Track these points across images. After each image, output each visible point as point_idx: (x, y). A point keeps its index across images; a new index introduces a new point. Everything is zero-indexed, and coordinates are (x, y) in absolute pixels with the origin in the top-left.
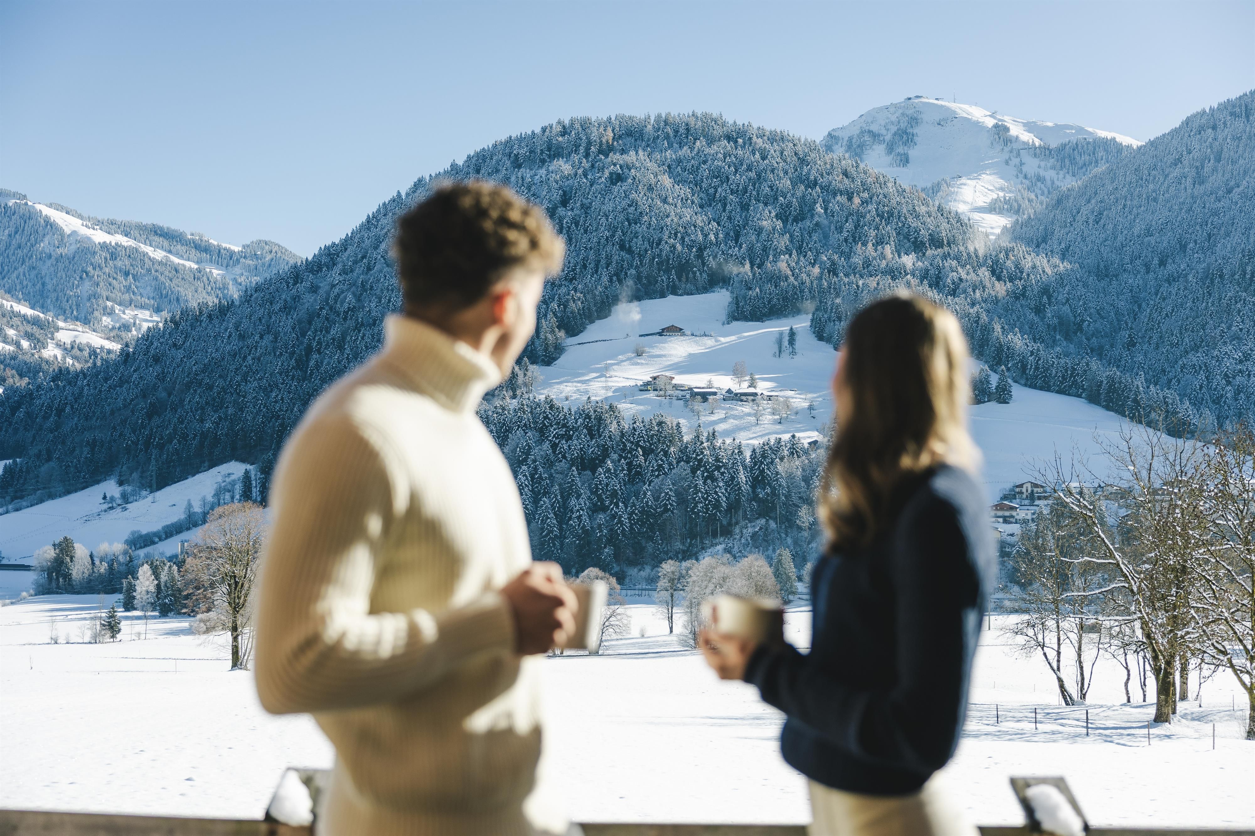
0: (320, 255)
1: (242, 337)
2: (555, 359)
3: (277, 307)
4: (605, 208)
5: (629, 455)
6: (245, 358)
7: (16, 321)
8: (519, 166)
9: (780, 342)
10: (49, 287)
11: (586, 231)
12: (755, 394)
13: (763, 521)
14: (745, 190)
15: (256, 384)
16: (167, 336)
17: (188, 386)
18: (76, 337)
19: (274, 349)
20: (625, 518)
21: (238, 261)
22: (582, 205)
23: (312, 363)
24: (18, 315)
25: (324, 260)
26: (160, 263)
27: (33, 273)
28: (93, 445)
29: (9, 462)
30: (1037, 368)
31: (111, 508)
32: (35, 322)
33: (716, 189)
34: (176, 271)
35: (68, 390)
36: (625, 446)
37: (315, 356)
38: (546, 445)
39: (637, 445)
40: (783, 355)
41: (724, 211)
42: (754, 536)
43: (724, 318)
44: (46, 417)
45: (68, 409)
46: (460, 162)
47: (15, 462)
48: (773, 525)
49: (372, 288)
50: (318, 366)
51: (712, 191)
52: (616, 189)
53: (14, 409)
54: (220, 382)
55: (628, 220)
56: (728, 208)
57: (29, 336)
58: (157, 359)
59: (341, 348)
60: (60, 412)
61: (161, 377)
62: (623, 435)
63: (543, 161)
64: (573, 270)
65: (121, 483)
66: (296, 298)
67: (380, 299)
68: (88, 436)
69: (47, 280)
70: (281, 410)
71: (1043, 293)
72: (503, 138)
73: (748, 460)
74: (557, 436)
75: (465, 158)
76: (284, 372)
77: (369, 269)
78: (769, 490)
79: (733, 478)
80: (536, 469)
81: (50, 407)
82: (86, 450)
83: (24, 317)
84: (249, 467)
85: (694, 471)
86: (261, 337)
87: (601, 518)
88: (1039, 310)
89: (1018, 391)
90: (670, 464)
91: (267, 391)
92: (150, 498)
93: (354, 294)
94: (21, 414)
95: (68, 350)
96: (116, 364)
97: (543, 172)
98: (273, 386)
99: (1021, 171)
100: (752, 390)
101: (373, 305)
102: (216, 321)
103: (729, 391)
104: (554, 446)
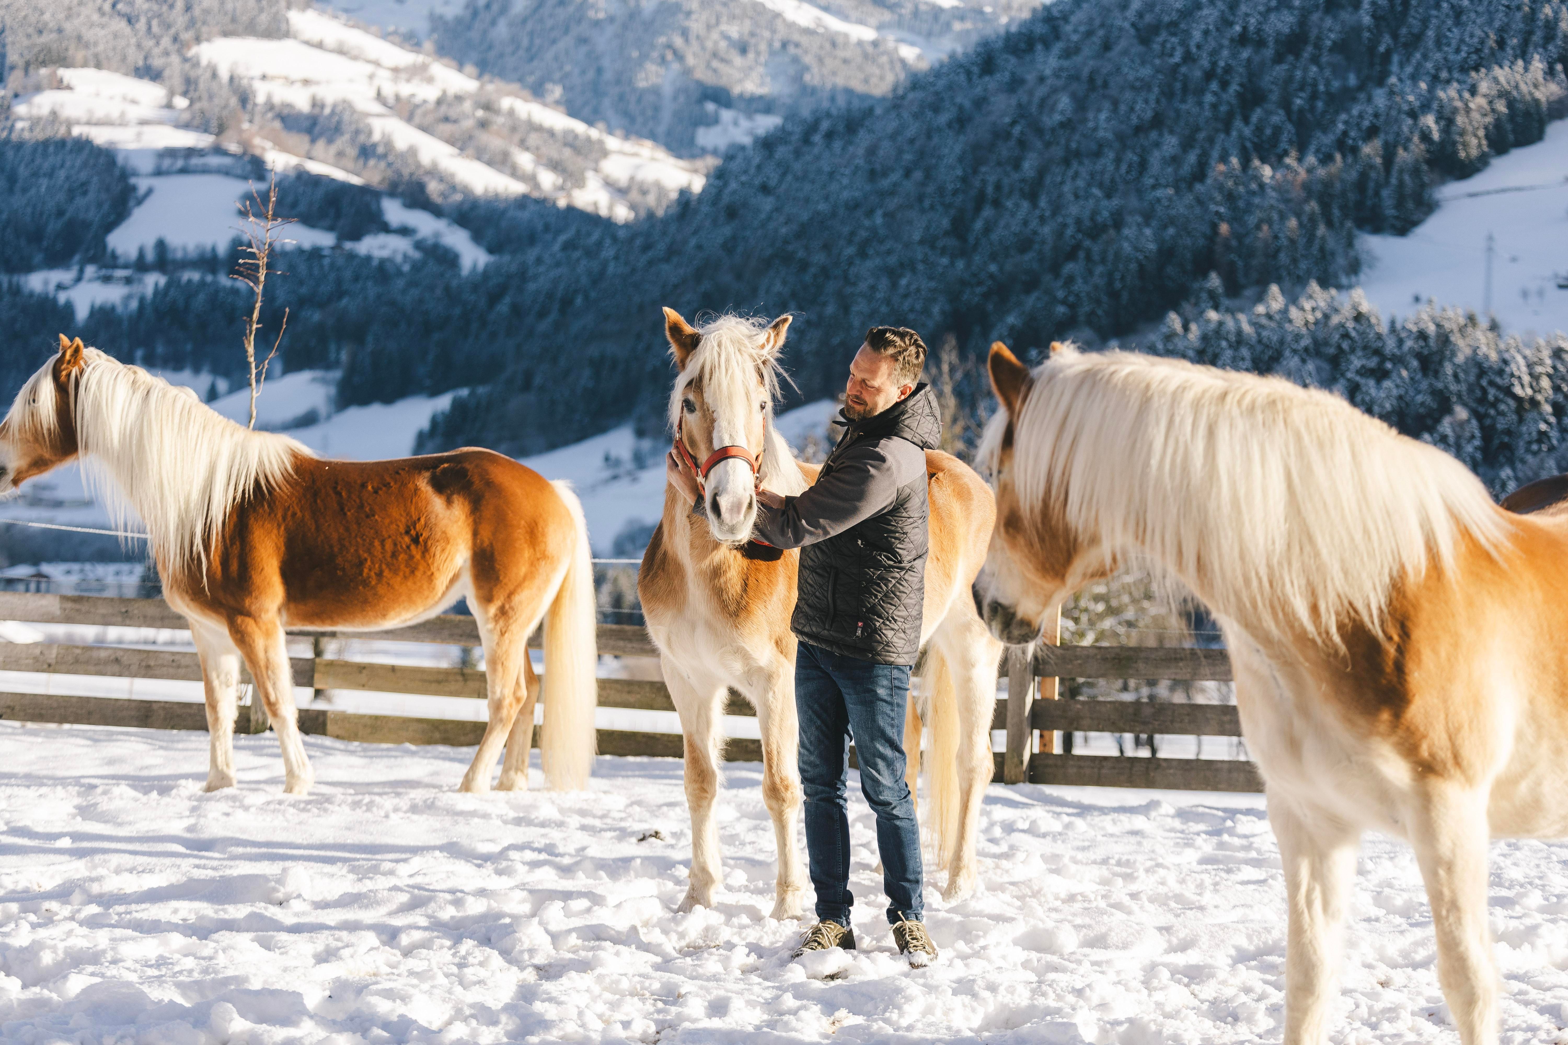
0: (1033, 21)
1: (873, 175)
2: (1415, 224)
3: (943, 119)
5: (1492, 412)
7: (533, 139)
10: (608, 75)
15: (878, 261)
16: (752, 171)
17: (768, 263)
18: (638, 167)
19: (920, 198)
21: (948, 26)
23: (978, 225)
24: (538, 129)
25: (1040, 29)
26: (807, 31)
27: (584, 49)
28: (597, 365)
29: (463, 392)
31: (615, 477)
32: (571, 142)
34: (834, 44)
35: (583, 266)
36: (1484, 391)
37: (988, 212)
44: (542, 314)
45: (579, 301)
47: (472, 394)
49: (1105, 85)
50: (987, 230)
53: (494, 298)
54: (819, 258)
57: (555, 166)
58: (732, 213)
59: (1033, 197)
60: (566, 303)
61: (729, 247)
62: (1481, 371)
64: (1478, 51)
65: (640, 433)
66: (980, 103)
67: (1115, 103)
68: (593, 351)
69: (606, 62)
70: (912, 310)
76: (929, 241)
77: (1107, 46)
81: (550, 295)
82: (587, 372)
83: (551, 133)
86: (907, 174)
91: (893, 274)
93: (1074, 96)
94: (503, 307)
95: (619, 191)
96: (666, 222)
98: (909, 265)
101: (1103, 116)
102: (837, 145)
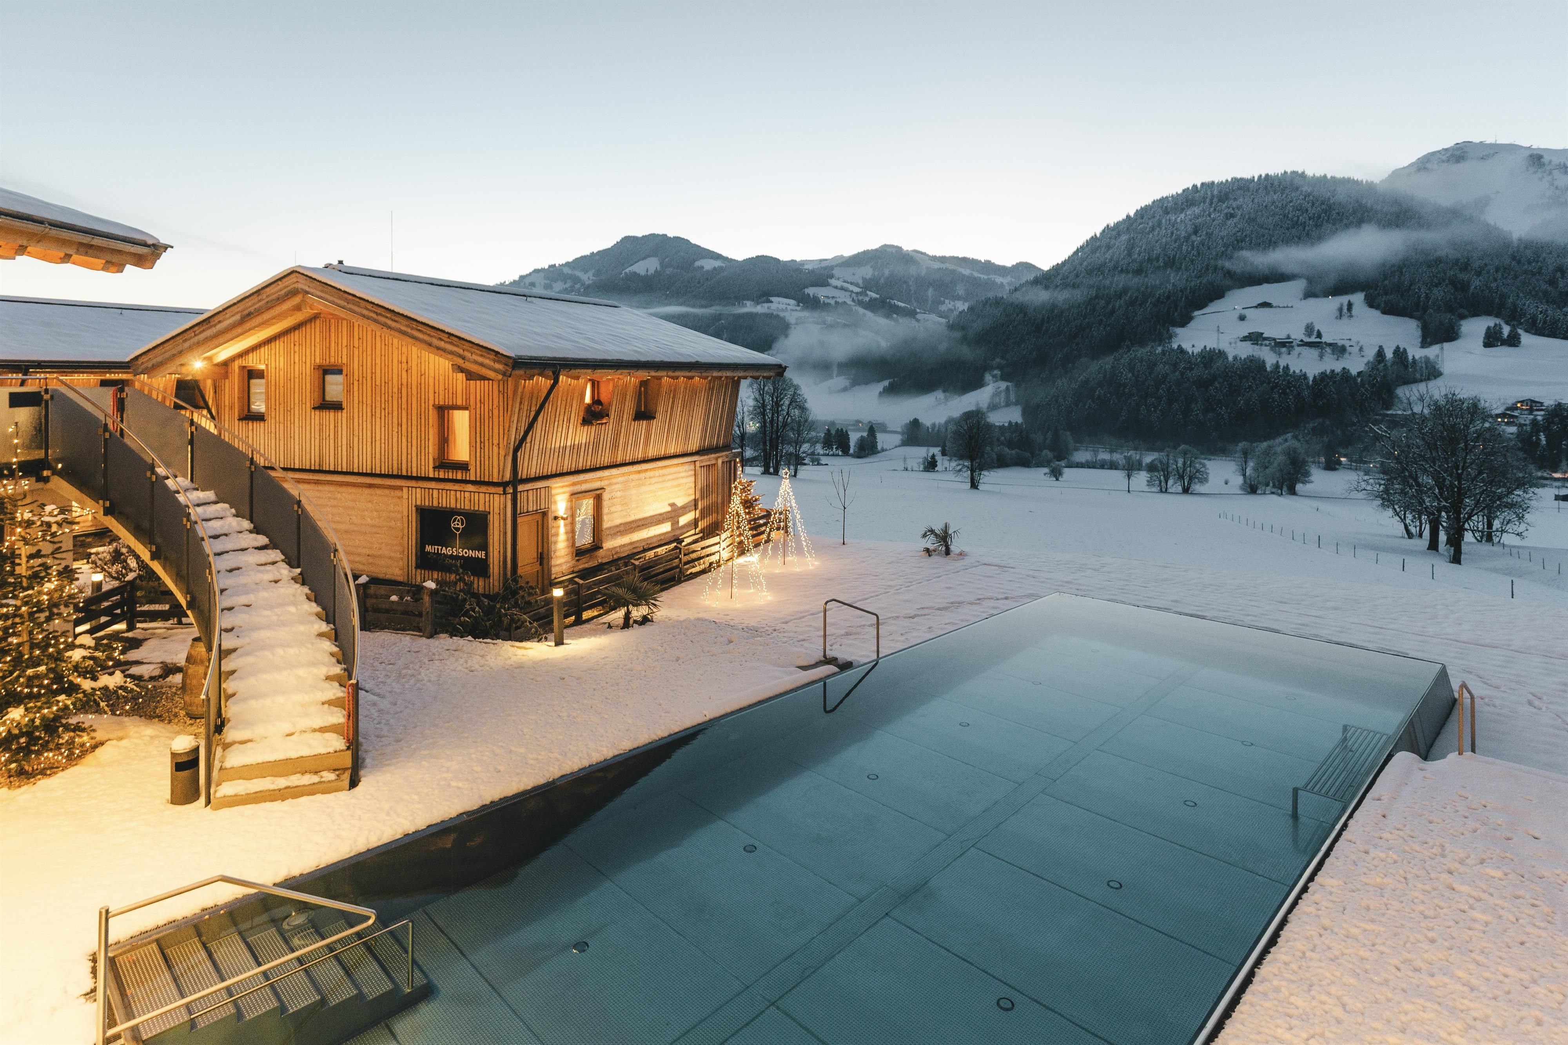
4: (1222, 234)
5: (1230, 380)
6: (1008, 326)
8: (1168, 213)
9: (1340, 310)
11: (1209, 248)
12: (1321, 342)
13: (1321, 420)
14: (1319, 217)
20: (1226, 416)
22: (1207, 233)
29: (891, 380)
30: (1545, 323)
31: (940, 404)
33: (1298, 217)
36: (1228, 374)
38: (1177, 373)
39: (1235, 373)
40: (1343, 318)
41: (1304, 230)
42: (1314, 429)
43: (1301, 296)
46: (1132, 214)
48: (1328, 422)
51: (1295, 219)
52: (1229, 222)
55: (1237, 240)
56: (1307, 228)
62: (1226, 367)
63: (1183, 209)
71: (1557, 271)
72: (1158, 197)
73: (1311, 383)
74: (1185, 368)
75: (1135, 211)
78: (1325, 401)
79: (1299, 394)
80: (1170, 387)
84: (1009, 384)
85: (1272, 388)
87: (1210, 415)
88: (1552, 282)
89: (1526, 338)
90: (1257, 385)
92: (959, 399)
97: (1182, 216)
99: (1553, 185)
100: (1318, 340)
103: (1302, 341)
104: (1182, 374)
